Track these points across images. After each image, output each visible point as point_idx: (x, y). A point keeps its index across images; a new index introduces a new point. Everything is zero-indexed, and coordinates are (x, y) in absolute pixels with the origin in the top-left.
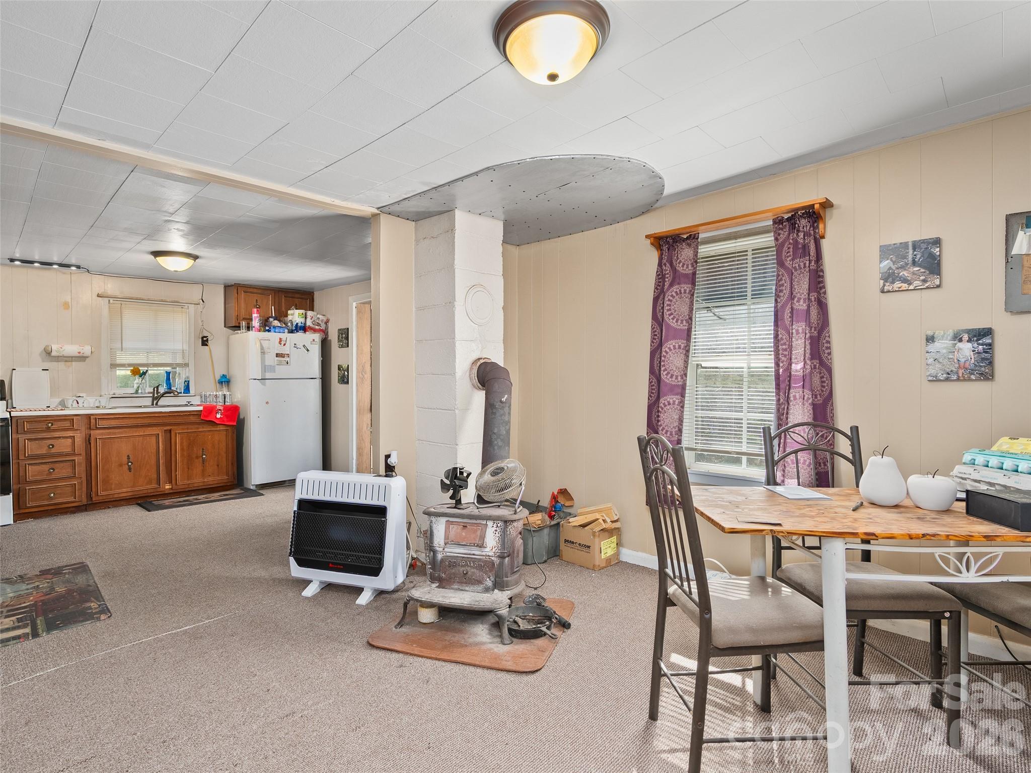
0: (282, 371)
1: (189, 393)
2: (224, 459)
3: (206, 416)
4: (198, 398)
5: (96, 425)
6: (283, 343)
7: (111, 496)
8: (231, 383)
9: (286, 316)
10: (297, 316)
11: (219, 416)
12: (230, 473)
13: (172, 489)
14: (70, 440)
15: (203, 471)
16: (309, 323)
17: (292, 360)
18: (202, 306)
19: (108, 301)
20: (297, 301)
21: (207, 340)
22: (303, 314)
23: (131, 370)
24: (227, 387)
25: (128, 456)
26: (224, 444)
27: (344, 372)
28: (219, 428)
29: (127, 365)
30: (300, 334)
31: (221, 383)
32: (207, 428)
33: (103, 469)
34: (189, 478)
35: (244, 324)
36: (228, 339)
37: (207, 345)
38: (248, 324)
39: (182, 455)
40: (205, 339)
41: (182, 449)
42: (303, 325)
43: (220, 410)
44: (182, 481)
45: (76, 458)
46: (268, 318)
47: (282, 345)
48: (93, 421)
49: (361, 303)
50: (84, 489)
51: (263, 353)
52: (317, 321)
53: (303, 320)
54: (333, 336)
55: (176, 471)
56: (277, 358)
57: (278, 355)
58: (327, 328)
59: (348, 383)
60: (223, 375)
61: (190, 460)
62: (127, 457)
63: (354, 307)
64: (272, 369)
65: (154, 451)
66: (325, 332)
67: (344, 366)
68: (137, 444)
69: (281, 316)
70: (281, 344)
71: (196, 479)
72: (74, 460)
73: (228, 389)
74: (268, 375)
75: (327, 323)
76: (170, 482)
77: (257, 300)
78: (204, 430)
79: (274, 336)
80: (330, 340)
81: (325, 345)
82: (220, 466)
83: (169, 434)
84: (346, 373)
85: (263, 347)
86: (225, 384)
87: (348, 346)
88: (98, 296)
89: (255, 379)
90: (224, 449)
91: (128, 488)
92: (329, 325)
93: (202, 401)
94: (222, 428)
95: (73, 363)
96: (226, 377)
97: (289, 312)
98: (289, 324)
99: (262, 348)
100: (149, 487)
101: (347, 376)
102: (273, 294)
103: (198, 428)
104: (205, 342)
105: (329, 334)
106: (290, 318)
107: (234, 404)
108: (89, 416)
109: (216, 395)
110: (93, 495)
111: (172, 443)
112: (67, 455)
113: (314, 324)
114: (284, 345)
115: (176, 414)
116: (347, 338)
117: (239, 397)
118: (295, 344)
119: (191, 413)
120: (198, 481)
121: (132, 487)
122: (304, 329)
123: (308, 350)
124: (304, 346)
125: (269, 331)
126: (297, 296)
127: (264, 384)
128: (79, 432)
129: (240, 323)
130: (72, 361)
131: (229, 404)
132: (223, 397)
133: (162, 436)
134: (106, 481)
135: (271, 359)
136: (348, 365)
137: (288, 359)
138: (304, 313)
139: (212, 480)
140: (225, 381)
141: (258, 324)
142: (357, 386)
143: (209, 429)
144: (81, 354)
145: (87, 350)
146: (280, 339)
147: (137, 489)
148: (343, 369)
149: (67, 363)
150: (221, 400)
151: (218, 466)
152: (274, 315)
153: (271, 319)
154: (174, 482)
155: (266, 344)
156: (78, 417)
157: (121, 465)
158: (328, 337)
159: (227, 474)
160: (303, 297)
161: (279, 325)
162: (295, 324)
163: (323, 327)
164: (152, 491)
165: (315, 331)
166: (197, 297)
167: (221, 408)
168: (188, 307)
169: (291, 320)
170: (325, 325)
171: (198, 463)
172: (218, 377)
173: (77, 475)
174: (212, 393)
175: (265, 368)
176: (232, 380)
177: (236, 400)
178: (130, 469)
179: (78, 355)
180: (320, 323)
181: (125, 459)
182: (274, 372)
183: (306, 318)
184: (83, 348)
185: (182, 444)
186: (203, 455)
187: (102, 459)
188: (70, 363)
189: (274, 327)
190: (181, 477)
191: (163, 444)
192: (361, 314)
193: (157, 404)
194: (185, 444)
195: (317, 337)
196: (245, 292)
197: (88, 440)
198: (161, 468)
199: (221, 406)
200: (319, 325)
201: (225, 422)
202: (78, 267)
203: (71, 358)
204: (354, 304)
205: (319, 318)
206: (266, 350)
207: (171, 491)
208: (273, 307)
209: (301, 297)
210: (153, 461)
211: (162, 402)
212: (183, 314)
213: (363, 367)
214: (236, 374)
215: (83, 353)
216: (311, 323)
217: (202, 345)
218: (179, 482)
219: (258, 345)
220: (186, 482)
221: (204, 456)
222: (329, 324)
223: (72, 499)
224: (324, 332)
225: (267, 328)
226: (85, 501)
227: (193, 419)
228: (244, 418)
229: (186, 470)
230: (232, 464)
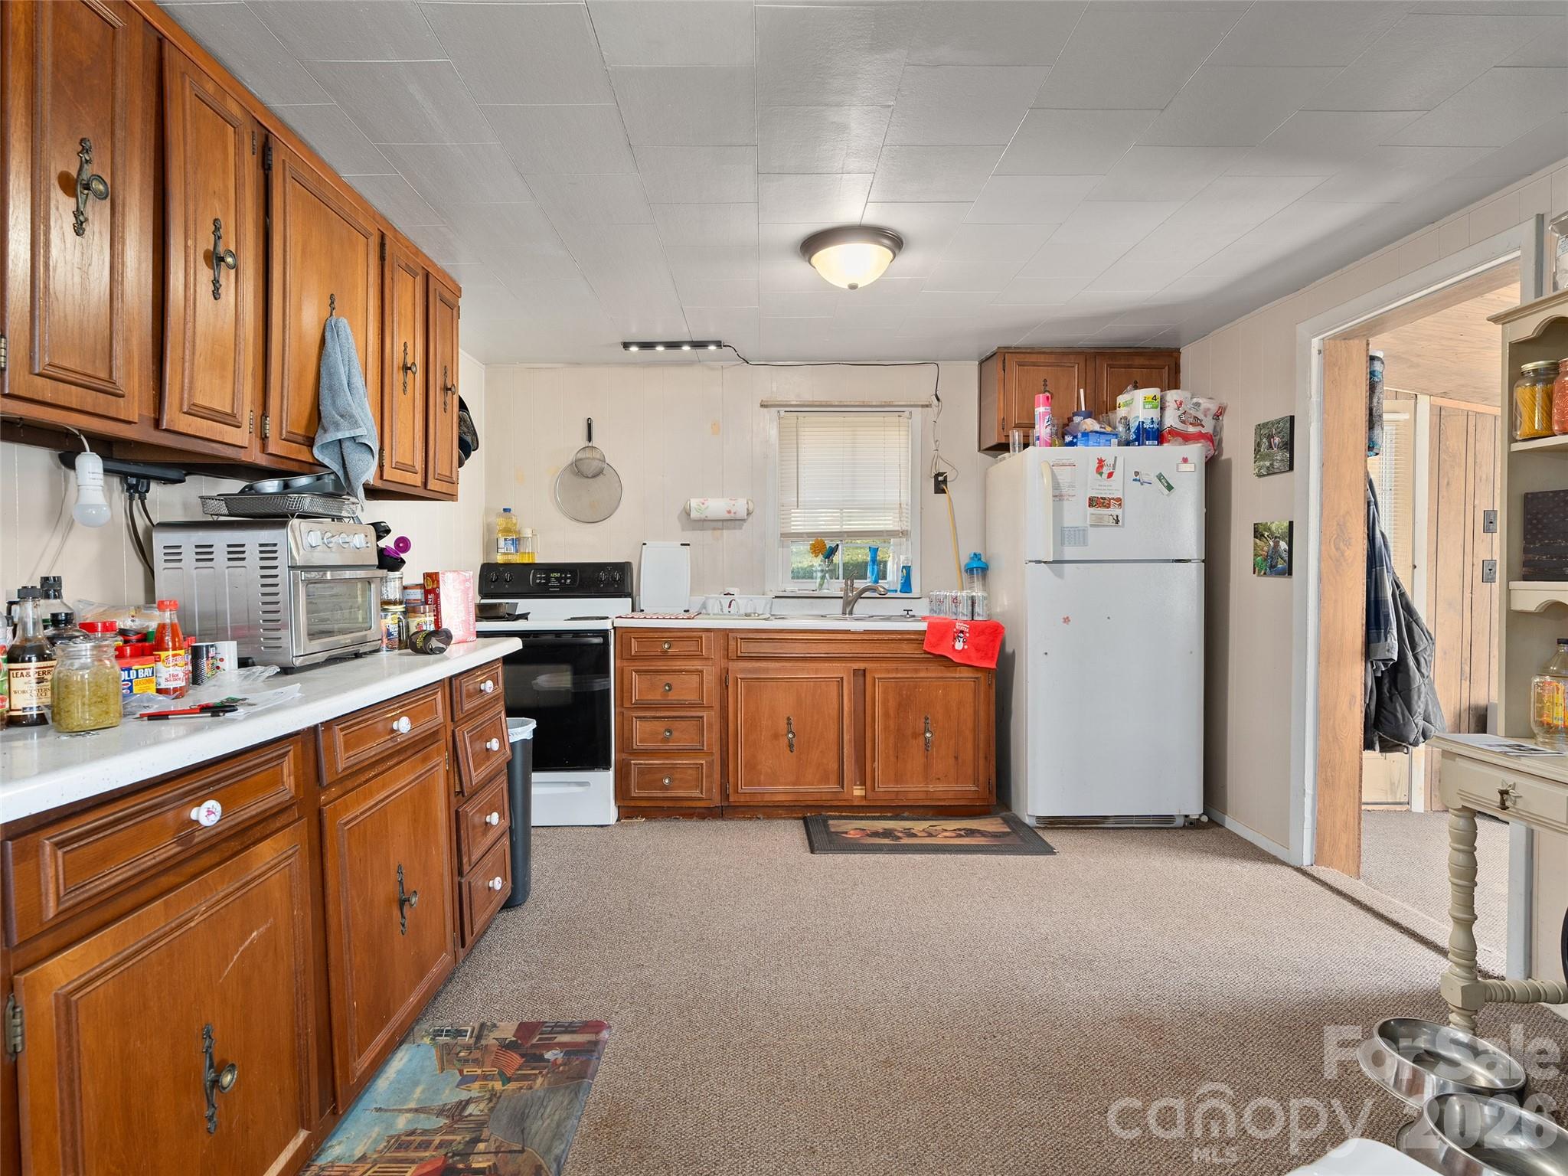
0: (1102, 541)
1: (910, 592)
2: (969, 745)
3: (934, 646)
4: (925, 601)
5: (737, 652)
6: (1106, 471)
7: (759, 798)
8: (990, 573)
9: (1114, 407)
10: (1141, 406)
11: (959, 646)
12: (981, 778)
13: (865, 797)
14: (695, 678)
15: (927, 767)
16: (1171, 420)
17: (1129, 512)
18: (936, 409)
19: (776, 414)
20: (1137, 373)
21: (945, 481)
22: (1155, 398)
23: (811, 544)
24: (981, 579)
25: (789, 719)
26: (970, 711)
27: (1277, 544)
28: (960, 672)
29: (805, 535)
30: (1150, 450)
31: (970, 571)
32: (934, 671)
33: (746, 740)
34: (898, 778)
35: (1016, 436)
36: (985, 476)
37: (944, 492)
38: (1026, 436)
39: (886, 728)
40: (940, 478)
41: (886, 715)
42: (1156, 426)
43: (962, 632)
44: (885, 788)
45: (705, 714)
46: (1070, 420)
47: (1105, 476)
48: (732, 643)
49: (1335, 338)
50: (717, 776)
51: (1058, 497)
52: (1193, 412)
53: (1155, 414)
54: (1239, 447)
55: (874, 761)
56: (1092, 510)
57: (1093, 502)
58: (1217, 431)
59: (1290, 573)
60: (975, 554)
61: (900, 738)
62: (786, 721)
63: (1314, 351)
64: (1079, 536)
65: (834, 713)
66: (1213, 439)
67: (1279, 526)
68: (803, 695)
69: (1102, 408)
70: (1101, 474)
71: (913, 784)
72: (702, 717)
73: (984, 585)
74: (1069, 553)
75: (1218, 416)
76: (863, 783)
77: (1045, 381)
78: (929, 675)
79: (1085, 454)
80: (1229, 461)
81: (1215, 472)
82: (960, 761)
83: (861, 679)
84: (1283, 545)
85: (1058, 484)
86: (977, 573)
87: (1291, 468)
88: (762, 406)
89: (1039, 562)
90: (970, 724)
91: (786, 784)
92: (1224, 422)
93: (932, 610)
94: (965, 673)
95: (724, 531)
96: (980, 559)
97: (1121, 399)
98: (1121, 428)
99: (1056, 485)
100: (825, 788)
101: (1285, 556)
102: (1082, 365)
103: (916, 671)
104: (940, 485)
105: (1224, 445)
106: (1121, 412)
107: (995, 619)
108: (726, 633)
109: (956, 598)
110: (731, 791)
111: (867, 699)
112: (692, 706)
113: (1183, 422)
114: (1110, 475)
115: (876, 637)
116: (1289, 445)
117: (1006, 604)
118: (1137, 473)
119: (902, 637)
120: (915, 788)
121: (794, 784)
122: (1157, 435)
123: (1170, 488)
124: (1160, 477)
125: (1072, 444)
126: (1138, 361)
127: (1060, 575)
128: (710, 663)
129: (1008, 436)
130: (723, 529)
131: (980, 619)
132: (970, 603)
133: (849, 683)
134: (752, 766)
135: (1077, 513)
136: (1291, 523)
137: (1118, 512)
138: (1158, 397)
139: (944, 789)
140: (979, 569)
141: (1048, 430)
142: (1320, 579)
143: (940, 675)
144: (732, 515)
145: (740, 507)
146: (1101, 461)
147: (802, 788)
148: (1272, 533)
149: (715, 532)
150: (964, 609)
151: (956, 758)
152: (1083, 409)
153: (1077, 419)
154: (869, 782)
155: (1064, 475)
156: (708, 634)
157: (776, 736)
158: (1221, 453)
159: (976, 782)
160: (1154, 363)
161: (1097, 427)
162: (1134, 425)
163: (1208, 427)
164: (829, 797)
165: (1187, 438)
166: (926, 395)
167: (965, 628)
168: (910, 412)
169: (1126, 418)
170: (1213, 422)
171: (916, 747)
172: (965, 560)
173: (705, 749)
174: (948, 594)
175: (1062, 535)
176: (993, 566)
177: (998, 610)
178: (791, 746)
179: (728, 516)
180: (1201, 416)
181: (783, 723)
182: (1085, 543)
183: (1162, 409)
184: (733, 502)
185: (885, 702)
186: (925, 733)
187: (745, 720)
188: (720, 531)
189: (1085, 434)
190: (882, 773)
191: (850, 700)
192: (1336, 369)
193: (851, 613)
194: (892, 704)
195: (1195, 452)
196: (1020, 364)
197: (723, 682)
198: (845, 750)
199: (965, 622)
200: (1197, 422)
201: (972, 661)
202: (719, 344)
203: (721, 523)
204: (1316, 343)
205: (1198, 404)
206: (1065, 490)
207: (864, 803)
208: (1082, 391)
209: (1147, 363)
210: (832, 735)
211: (861, 607)
212: (901, 429)
213: (1342, 527)
214: (1000, 553)
215: (735, 513)
216: (1177, 420)
217: (936, 493)
218: (881, 788)
219: (1047, 480)
220: (893, 787)
221: (928, 735)
222: (1226, 420)
223: (696, 793)
224: (1212, 442)
225: (1068, 439)
226: (717, 801)
227: (908, 650)
228: (1014, 652)
229: (893, 759)
230: (986, 758)
